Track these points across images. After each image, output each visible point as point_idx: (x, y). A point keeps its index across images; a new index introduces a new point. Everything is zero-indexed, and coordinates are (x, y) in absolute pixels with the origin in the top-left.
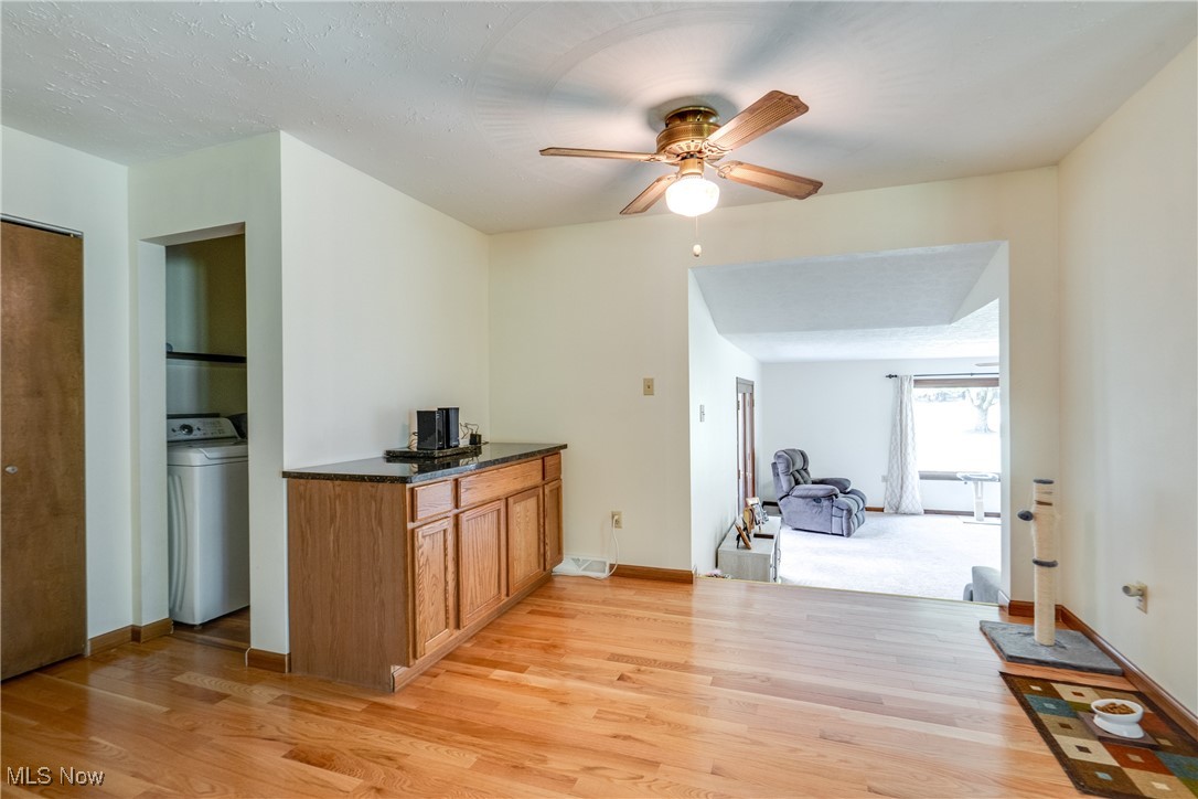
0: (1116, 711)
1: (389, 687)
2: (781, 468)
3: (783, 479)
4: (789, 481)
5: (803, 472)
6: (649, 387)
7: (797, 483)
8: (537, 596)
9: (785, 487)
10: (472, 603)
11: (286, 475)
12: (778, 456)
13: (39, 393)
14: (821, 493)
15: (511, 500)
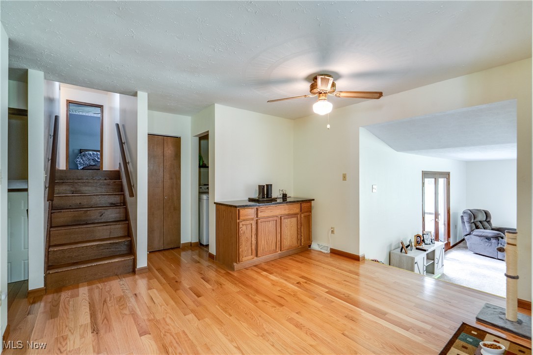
0: (492, 347)
1: (232, 269)
2: (466, 219)
3: (467, 225)
4: (471, 227)
5: (486, 224)
6: (344, 177)
7: (477, 228)
8: (299, 255)
9: (468, 229)
10: (263, 250)
11: (215, 203)
12: (464, 213)
13: (172, 179)
14: (490, 235)
15: (282, 218)
